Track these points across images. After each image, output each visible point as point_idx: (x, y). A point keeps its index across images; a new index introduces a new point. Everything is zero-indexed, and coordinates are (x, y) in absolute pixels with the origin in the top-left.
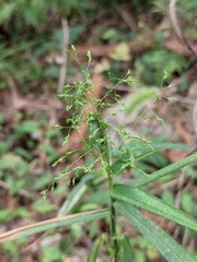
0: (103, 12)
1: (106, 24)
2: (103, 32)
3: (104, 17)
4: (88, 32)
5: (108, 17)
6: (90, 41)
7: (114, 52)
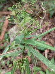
0: (7, 2)
1: (8, 5)
2: (8, 8)
3: (7, 3)
4: (3, 7)
5: (9, 4)
6: (4, 10)
7: (11, 13)
